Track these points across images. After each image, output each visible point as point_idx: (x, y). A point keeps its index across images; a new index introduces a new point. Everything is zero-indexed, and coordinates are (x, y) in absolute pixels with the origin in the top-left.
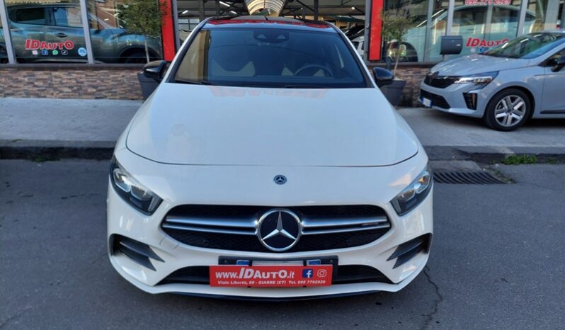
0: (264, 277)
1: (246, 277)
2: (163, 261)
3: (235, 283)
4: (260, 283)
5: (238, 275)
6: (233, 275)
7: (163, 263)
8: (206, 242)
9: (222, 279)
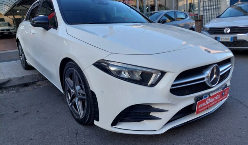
0: (212, 101)
1: (208, 103)
2: (168, 111)
3: (204, 108)
4: (211, 105)
5: (205, 104)
6: (204, 104)
7: (168, 112)
8: (187, 92)
9: (201, 108)
